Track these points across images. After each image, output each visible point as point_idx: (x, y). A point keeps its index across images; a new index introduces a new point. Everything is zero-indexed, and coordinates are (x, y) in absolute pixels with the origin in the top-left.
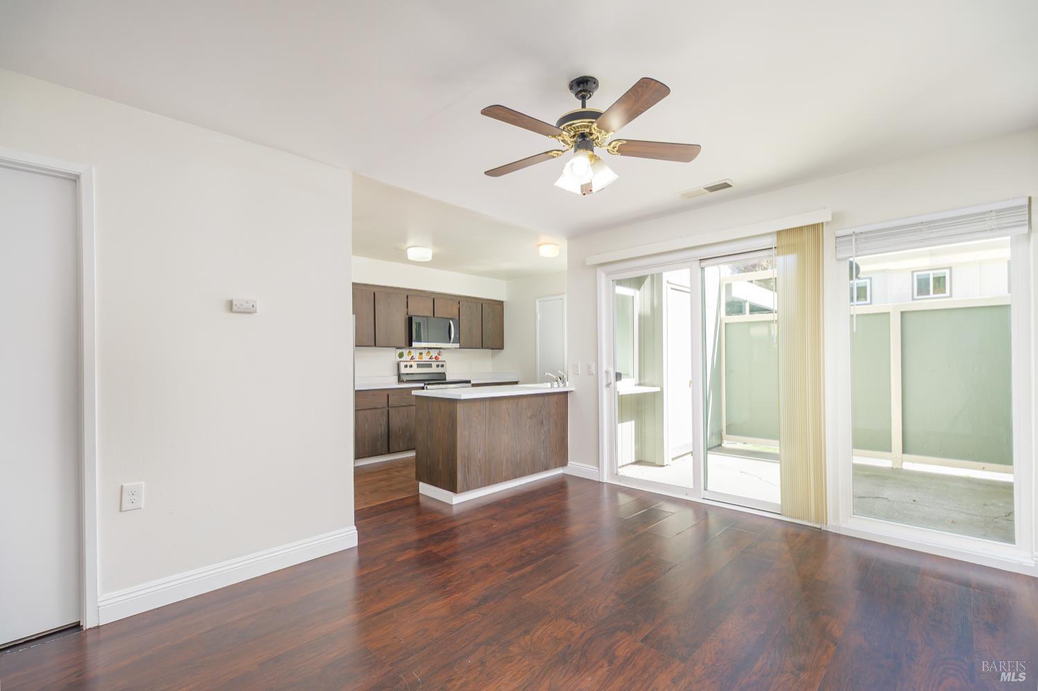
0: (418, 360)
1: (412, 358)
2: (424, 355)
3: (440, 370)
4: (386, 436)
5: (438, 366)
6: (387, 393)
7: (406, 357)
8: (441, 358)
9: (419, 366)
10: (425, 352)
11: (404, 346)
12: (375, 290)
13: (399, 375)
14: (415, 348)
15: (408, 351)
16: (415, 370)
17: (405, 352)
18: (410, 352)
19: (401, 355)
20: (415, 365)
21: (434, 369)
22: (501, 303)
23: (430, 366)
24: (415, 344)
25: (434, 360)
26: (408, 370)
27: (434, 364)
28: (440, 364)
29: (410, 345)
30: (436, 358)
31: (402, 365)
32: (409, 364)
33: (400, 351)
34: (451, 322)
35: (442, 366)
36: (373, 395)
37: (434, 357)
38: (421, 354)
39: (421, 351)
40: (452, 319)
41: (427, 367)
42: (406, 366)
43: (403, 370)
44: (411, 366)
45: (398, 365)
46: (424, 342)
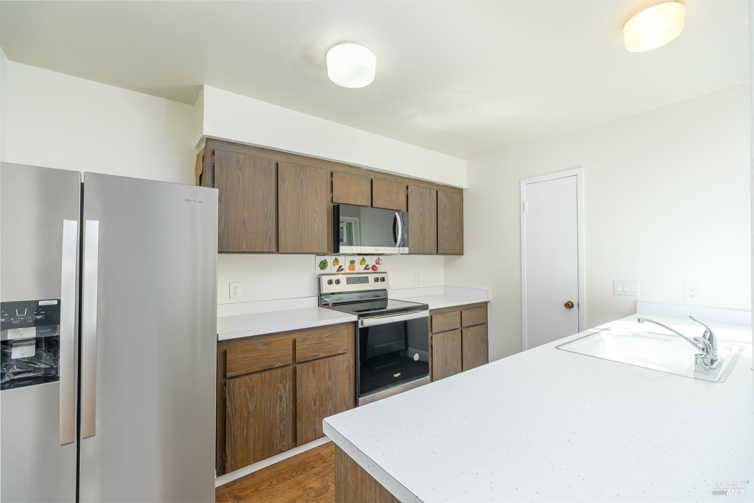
0: (348, 271)
1: (340, 269)
2: (357, 264)
3: (380, 286)
4: (290, 418)
5: (376, 280)
6: (294, 337)
7: (331, 268)
8: (380, 268)
9: (349, 281)
10: (357, 259)
11: (325, 251)
12: (278, 158)
13: (320, 296)
14: (345, 254)
15: (333, 258)
16: (344, 287)
17: (330, 259)
18: (336, 261)
19: (323, 265)
20: (343, 278)
21: (371, 285)
22: (460, 191)
23: (366, 280)
24: (343, 249)
25: (371, 270)
26: (334, 288)
27: (371, 277)
28: (380, 276)
29: (336, 250)
30: (374, 268)
31: (325, 279)
32: (334, 278)
33: (322, 258)
34: (397, 214)
35: (383, 279)
36: (265, 344)
37: (370, 266)
38: (352, 262)
39: (352, 258)
40: (398, 211)
41: (362, 282)
42: (330, 282)
43: (327, 288)
44: (338, 282)
45: (319, 280)
46: (357, 245)
